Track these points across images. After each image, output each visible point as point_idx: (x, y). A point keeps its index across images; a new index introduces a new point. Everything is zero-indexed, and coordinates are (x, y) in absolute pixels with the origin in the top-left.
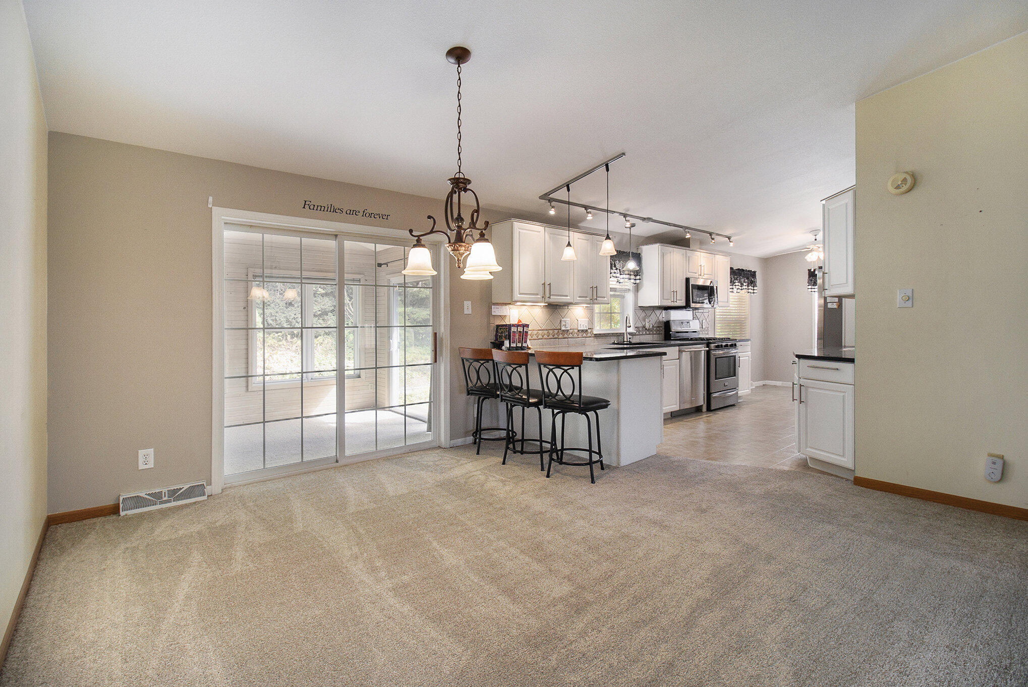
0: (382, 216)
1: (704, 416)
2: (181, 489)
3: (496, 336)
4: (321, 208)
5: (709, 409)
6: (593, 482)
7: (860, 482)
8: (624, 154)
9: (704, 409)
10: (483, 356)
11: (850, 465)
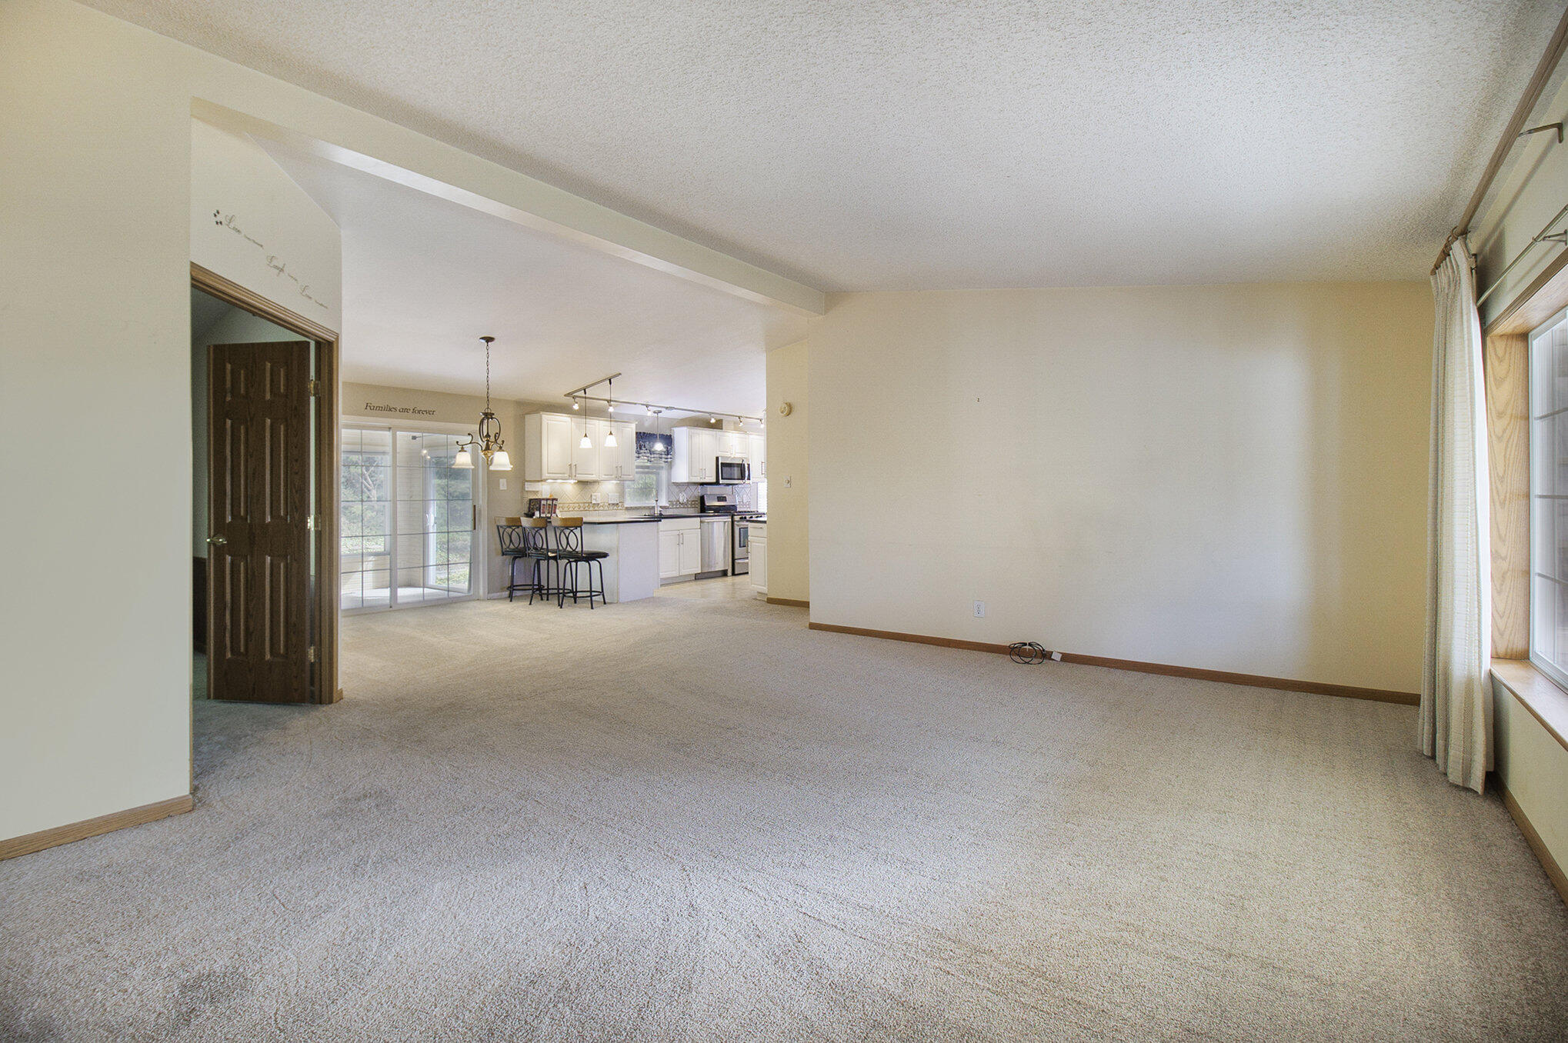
0: (429, 412)
1: (730, 579)
3: (529, 508)
4: (379, 408)
5: (733, 574)
6: (592, 608)
7: (771, 601)
8: (620, 374)
9: (730, 573)
10: (515, 523)
11: (766, 592)
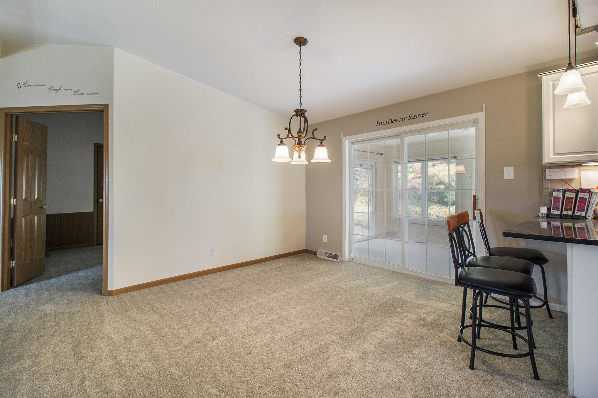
0: (421, 116)
2: (332, 254)
